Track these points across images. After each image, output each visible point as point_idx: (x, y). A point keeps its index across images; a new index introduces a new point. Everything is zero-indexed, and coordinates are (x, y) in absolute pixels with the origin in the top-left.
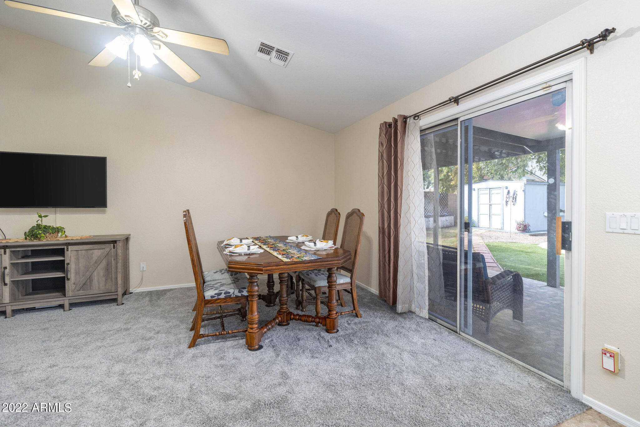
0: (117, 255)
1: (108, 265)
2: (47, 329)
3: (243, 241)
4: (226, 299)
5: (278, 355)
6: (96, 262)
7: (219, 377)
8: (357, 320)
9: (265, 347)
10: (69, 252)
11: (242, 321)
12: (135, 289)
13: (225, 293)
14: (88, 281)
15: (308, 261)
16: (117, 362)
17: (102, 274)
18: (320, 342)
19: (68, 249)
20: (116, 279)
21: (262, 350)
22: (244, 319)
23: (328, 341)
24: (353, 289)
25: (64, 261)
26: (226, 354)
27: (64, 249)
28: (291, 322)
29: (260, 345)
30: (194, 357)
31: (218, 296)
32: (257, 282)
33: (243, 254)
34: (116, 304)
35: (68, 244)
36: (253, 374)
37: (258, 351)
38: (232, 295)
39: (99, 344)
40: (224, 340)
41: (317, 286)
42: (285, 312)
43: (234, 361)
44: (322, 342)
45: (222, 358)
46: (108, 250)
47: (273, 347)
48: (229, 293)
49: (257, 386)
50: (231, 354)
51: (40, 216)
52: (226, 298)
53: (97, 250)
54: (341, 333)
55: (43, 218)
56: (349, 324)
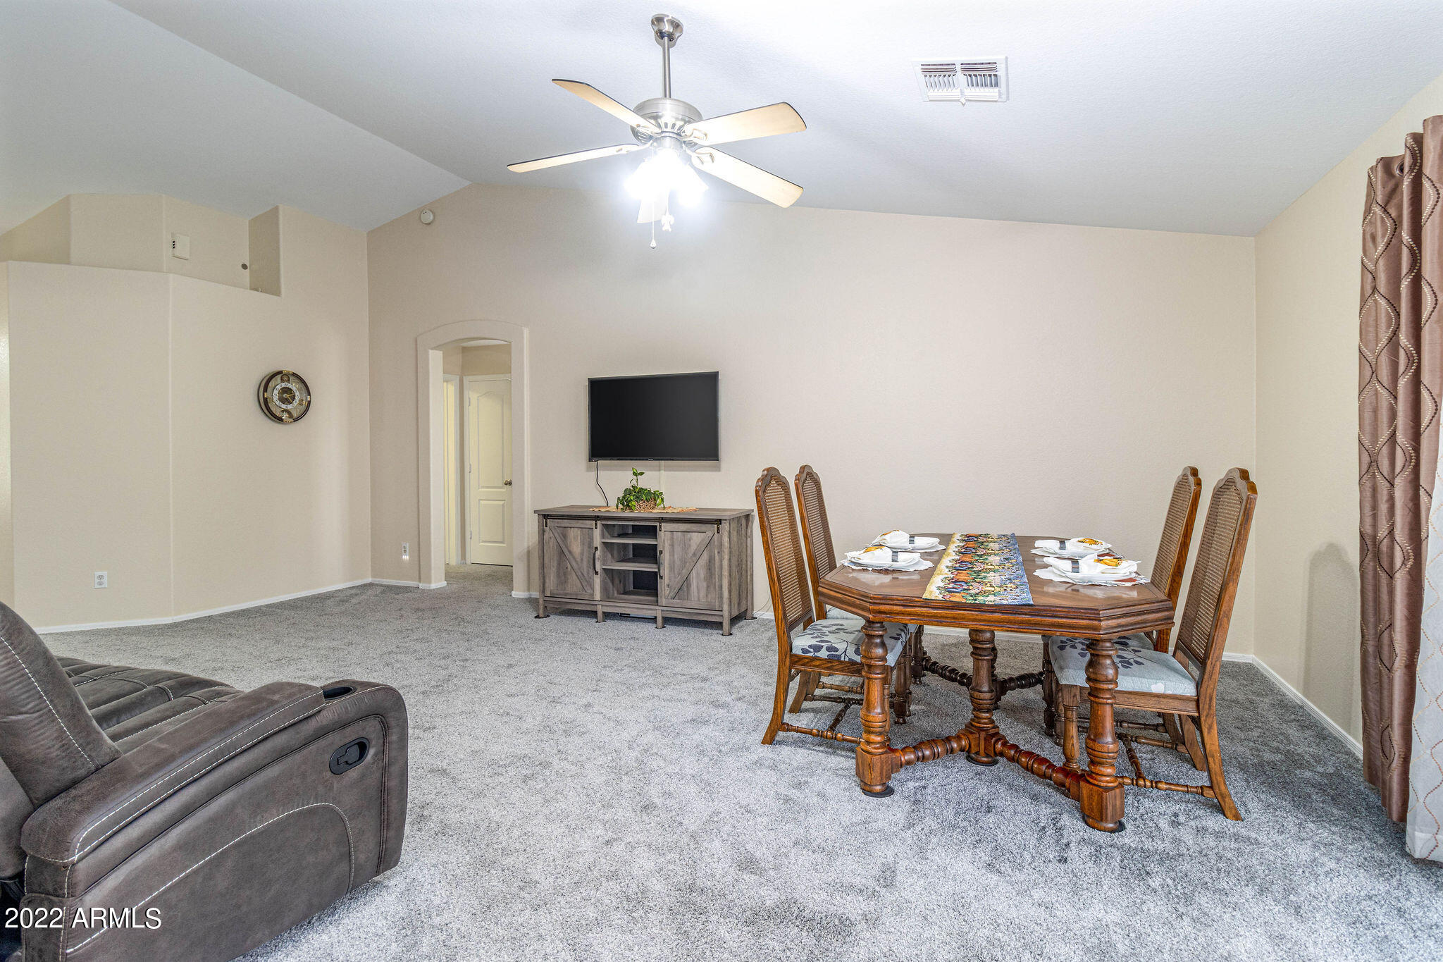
0: (721, 545)
1: (711, 560)
2: (621, 649)
3: (916, 539)
4: (831, 662)
5: (911, 825)
6: (694, 554)
7: (765, 819)
8: (1214, 822)
9: (896, 797)
10: (662, 533)
11: (896, 723)
12: (760, 612)
13: (828, 649)
14: (685, 584)
15: (989, 606)
16: (655, 729)
17: (702, 576)
18: (1040, 839)
19: (660, 527)
20: (721, 587)
21: (886, 800)
22: (901, 720)
23: (1067, 845)
24: (1202, 719)
25: (656, 546)
26: (812, 780)
27: (656, 526)
28: (1002, 760)
29: (888, 787)
30: (758, 763)
31: (815, 652)
32: (881, 636)
33: (870, 569)
34: (721, 632)
35: (662, 520)
36: (829, 841)
37: (875, 798)
38: (843, 656)
39: (656, 692)
40: (830, 750)
41: (1063, 682)
42: (981, 729)
43: (815, 800)
44: (1048, 841)
45: (798, 786)
46: (710, 534)
47: (916, 802)
48: (837, 650)
49: (817, 871)
50: (821, 783)
51: (635, 474)
52: (830, 659)
53: (696, 534)
54: (1128, 838)
55: (639, 477)
56: (1175, 823)
